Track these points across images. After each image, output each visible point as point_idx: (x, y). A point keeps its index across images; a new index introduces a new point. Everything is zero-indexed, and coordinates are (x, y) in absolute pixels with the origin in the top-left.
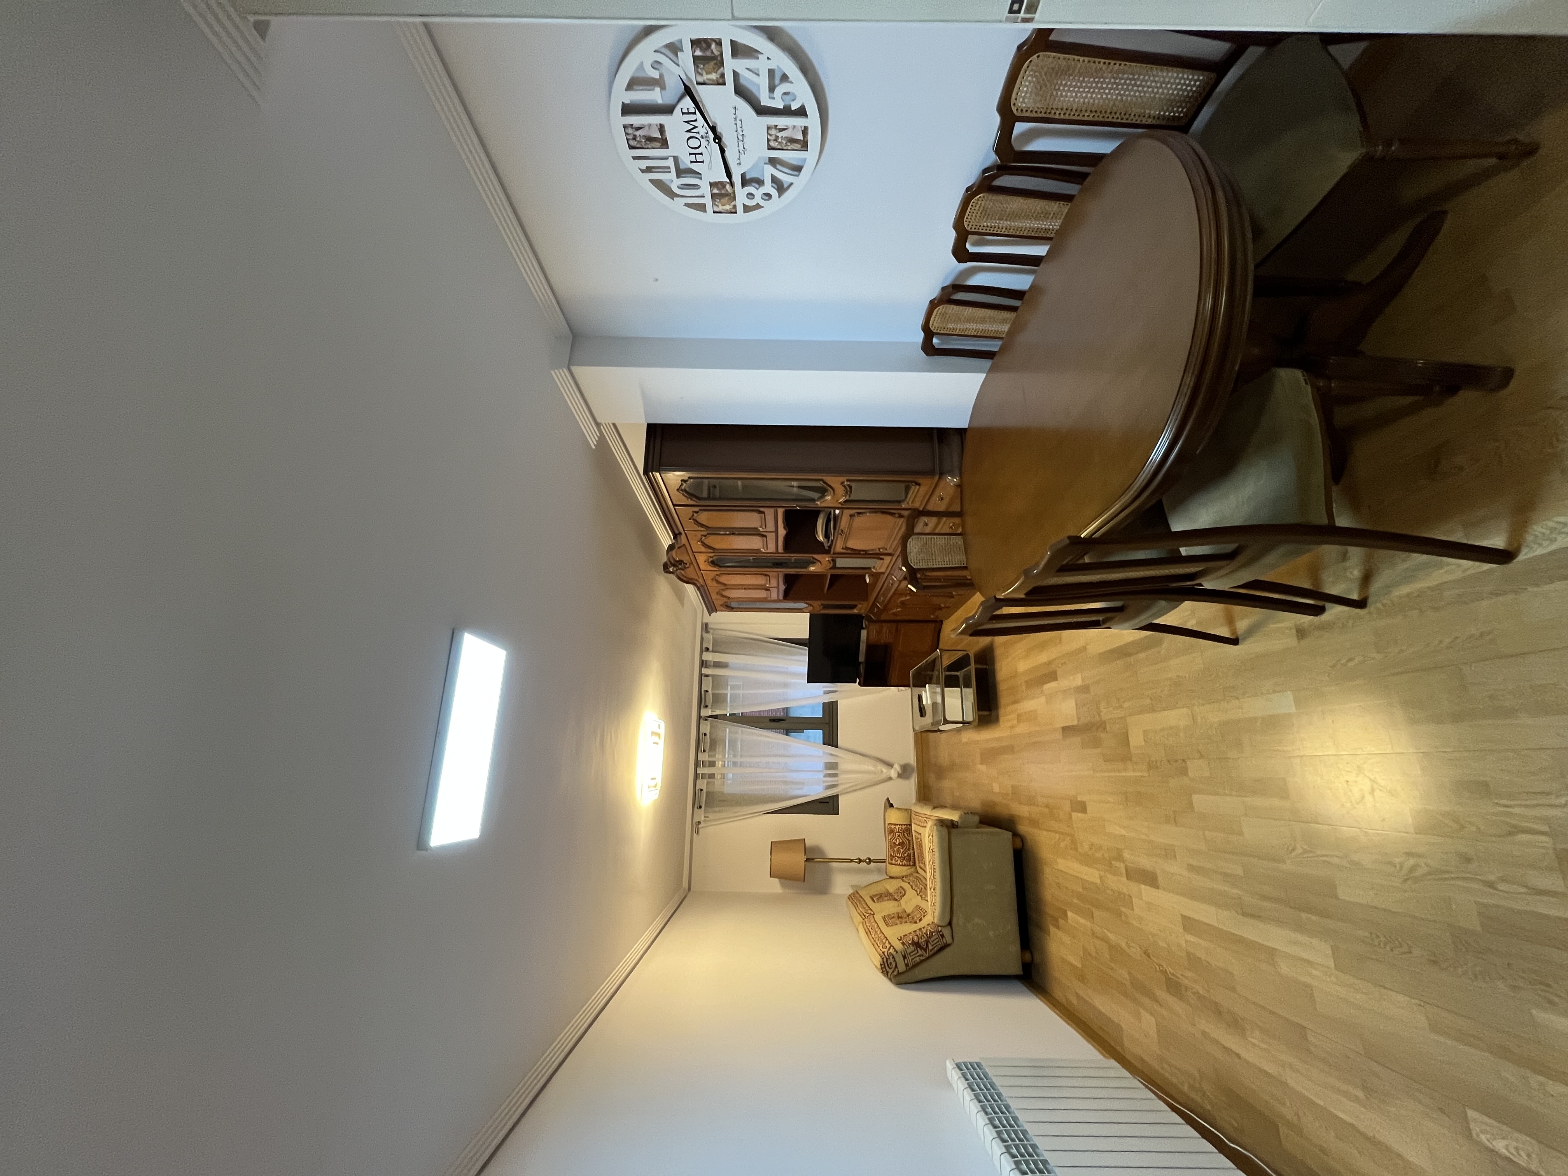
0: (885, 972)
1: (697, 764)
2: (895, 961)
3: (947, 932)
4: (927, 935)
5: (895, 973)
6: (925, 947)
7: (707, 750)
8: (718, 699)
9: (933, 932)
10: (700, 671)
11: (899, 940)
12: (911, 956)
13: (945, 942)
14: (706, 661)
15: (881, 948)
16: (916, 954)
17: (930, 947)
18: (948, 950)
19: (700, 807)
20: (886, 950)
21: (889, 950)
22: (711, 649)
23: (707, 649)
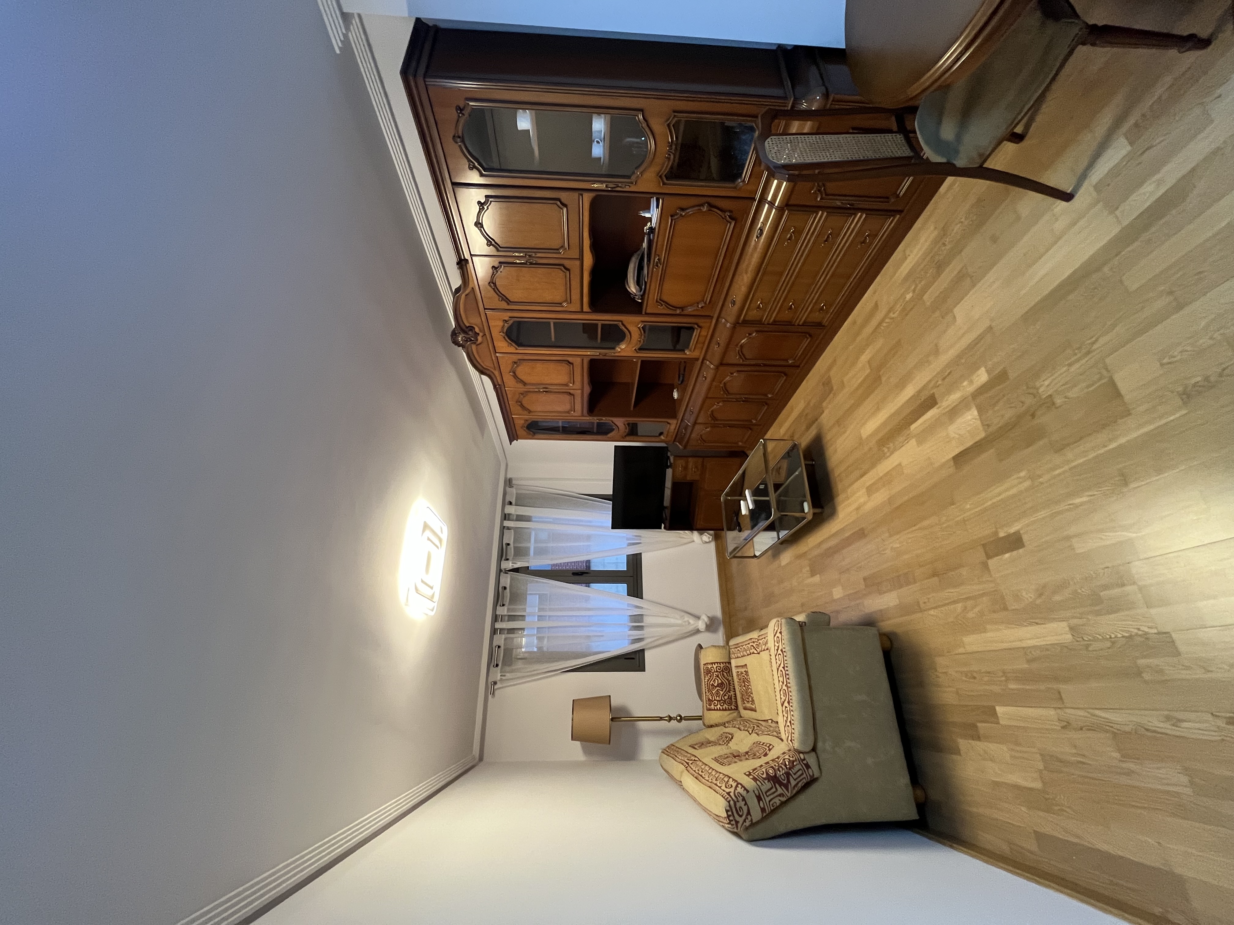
0: (733, 822)
1: (496, 618)
2: (746, 804)
3: (811, 760)
4: (786, 765)
5: (748, 823)
6: (785, 782)
7: (507, 603)
8: (520, 552)
9: (793, 762)
10: (502, 523)
11: (748, 775)
12: (767, 796)
13: (811, 774)
14: (509, 514)
15: (724, 788)
16: (774, 792)
17: (793, 783)
18: (815, 787)
19: (497, 665)
20: (732, 790)
21: (736, 789)
22: (514, 503)
23: (510, 503)
